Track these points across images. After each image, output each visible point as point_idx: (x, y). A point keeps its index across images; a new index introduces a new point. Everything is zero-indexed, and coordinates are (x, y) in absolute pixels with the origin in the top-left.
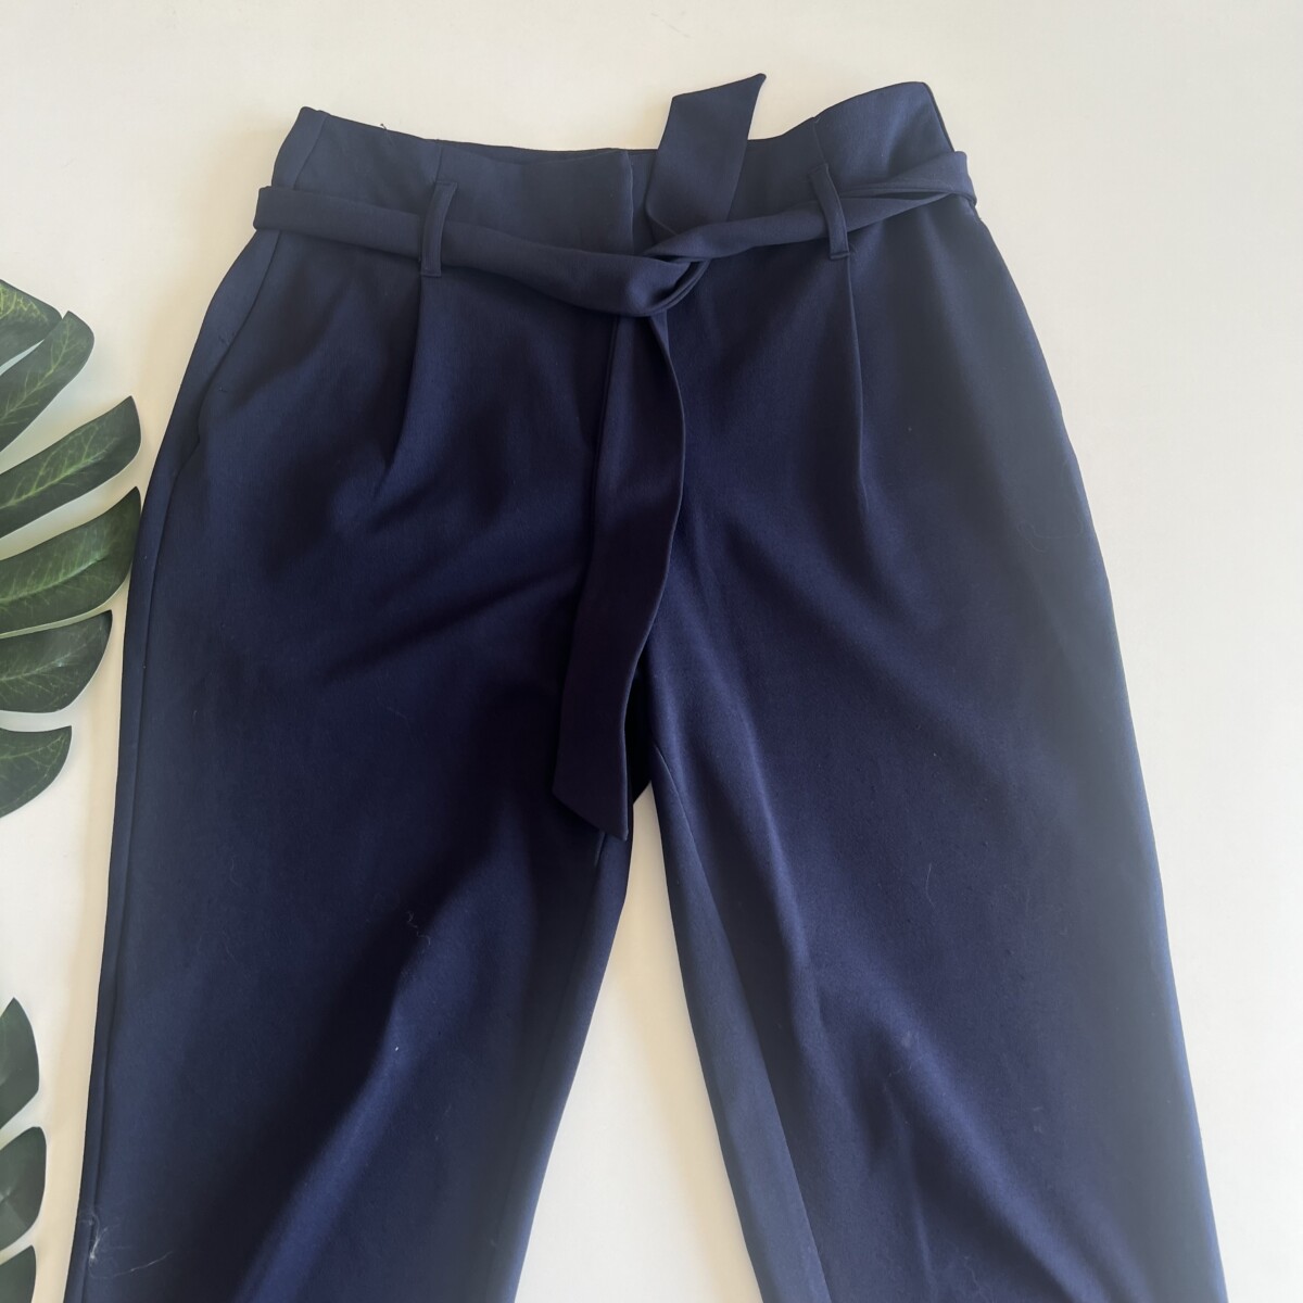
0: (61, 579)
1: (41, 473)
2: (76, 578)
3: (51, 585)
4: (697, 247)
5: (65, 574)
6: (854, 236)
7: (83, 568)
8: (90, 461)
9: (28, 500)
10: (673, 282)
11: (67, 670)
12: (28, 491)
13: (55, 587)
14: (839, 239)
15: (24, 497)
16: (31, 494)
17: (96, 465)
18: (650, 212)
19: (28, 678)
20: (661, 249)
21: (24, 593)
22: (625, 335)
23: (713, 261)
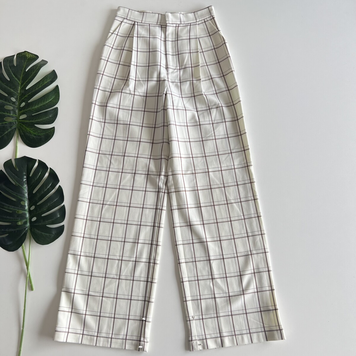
0: (48, 102)
1: (41, 83)
2: (50, 101)
3: (46, 103)
5: (49, 100)
7: (51, 99)
8: (49, 80)
9: (39, 88)
11: (52, 117)
12: (39, 87)
13: (47, 103)
17: (51, 81)
19: (46, 119)
21: (42, 105)
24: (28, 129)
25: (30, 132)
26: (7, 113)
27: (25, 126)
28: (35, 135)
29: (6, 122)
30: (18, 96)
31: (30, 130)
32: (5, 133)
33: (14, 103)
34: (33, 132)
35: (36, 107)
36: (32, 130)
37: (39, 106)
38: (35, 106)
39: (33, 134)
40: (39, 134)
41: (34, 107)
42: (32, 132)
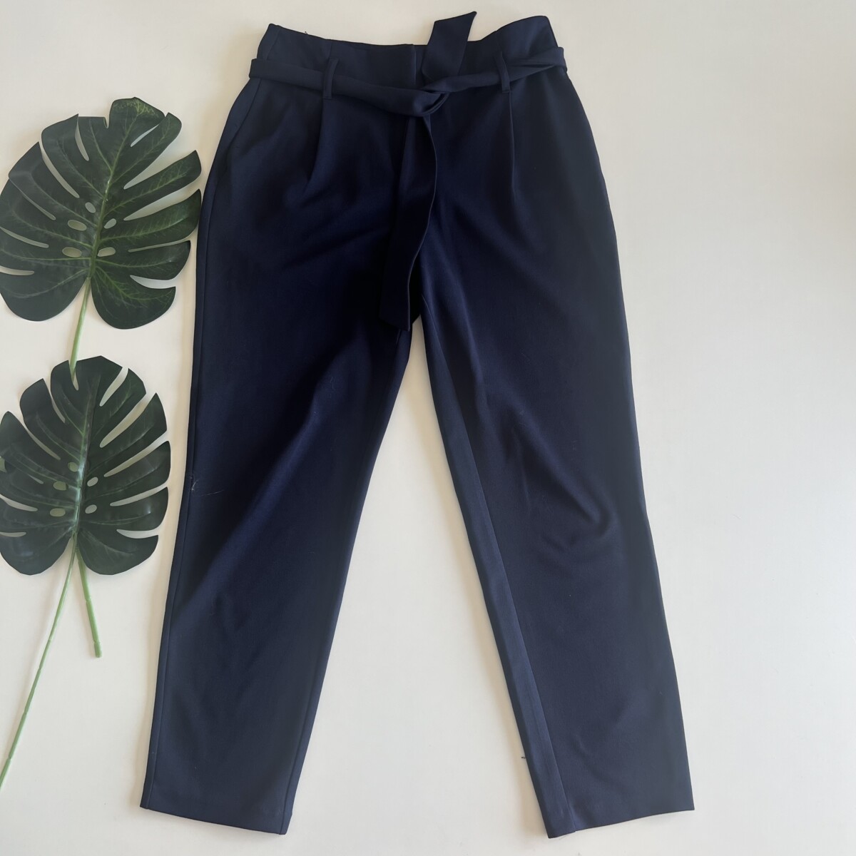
0: (170, 226)
1: (161, 180)
2: (176, 225)
3: (165, 228)
4: (443, 87)
5: (172, 223)
6: (512, 84)
7: (178, 221)
8: (181, 176)
9: (156, 191)
10: (433, 102)
11: (173, 263)
12: (156, 187)
13: (168, 229)
14: (506, 85)
15: (154, 190)
16: (157, 189)
17: (183, 178)
18: (424, 72)
19: (158, 266)
20: (427, 87)
21: (155, 230)
22: (412, 124)
23: (451, 94)
24: (113, 282)
25: (116, 289)
26: (72, 238)
27: (108, 274)
28: (127, 299)
29: (67, 259)
30: (102, 200)
32: (59, 284)
33: (90, 216)
34: (124, 291)
35: (141, 234)
36: (122, 288)
37: (148, 233)
38: (139, 231)
39: (123, 295)
40: (138, 299)
41: (136, 233)
42: (121, 291)
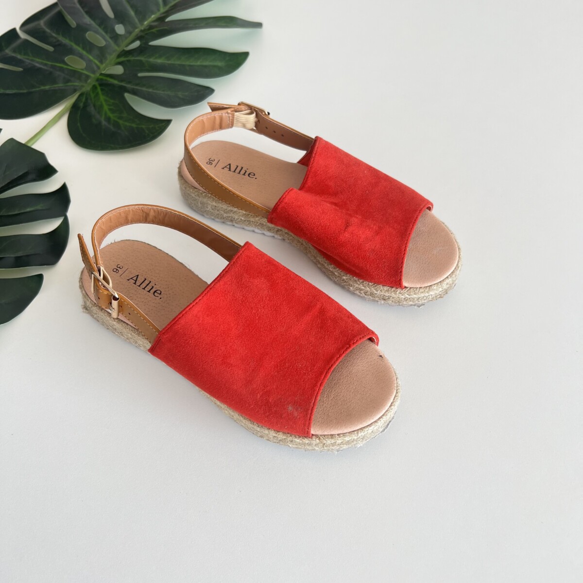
24: (102, 98)
25: (101, 106)
26: (84, 49)
27: (102, 90)
28: (108, 119)
29: (65, 67)
30: (137, 28)
31: (104, 103)
32: (43, 88)
33: (115, 37)
34: (110, 110)
35: (160, 61)
36: (109, 105)
37: (169, 62)
38: (160, 57)
39: (106, 114)
40: (121, 122)
41: (156, 58)
42: (106, 108)
